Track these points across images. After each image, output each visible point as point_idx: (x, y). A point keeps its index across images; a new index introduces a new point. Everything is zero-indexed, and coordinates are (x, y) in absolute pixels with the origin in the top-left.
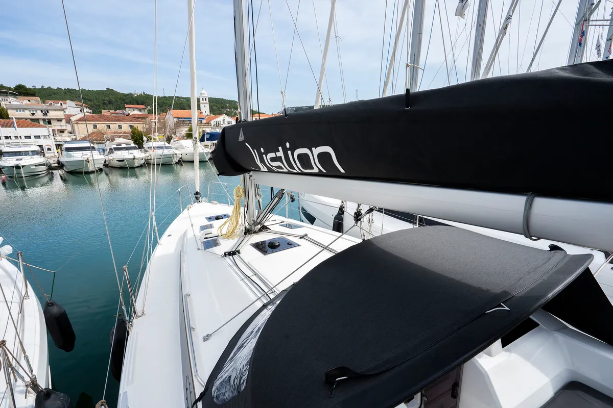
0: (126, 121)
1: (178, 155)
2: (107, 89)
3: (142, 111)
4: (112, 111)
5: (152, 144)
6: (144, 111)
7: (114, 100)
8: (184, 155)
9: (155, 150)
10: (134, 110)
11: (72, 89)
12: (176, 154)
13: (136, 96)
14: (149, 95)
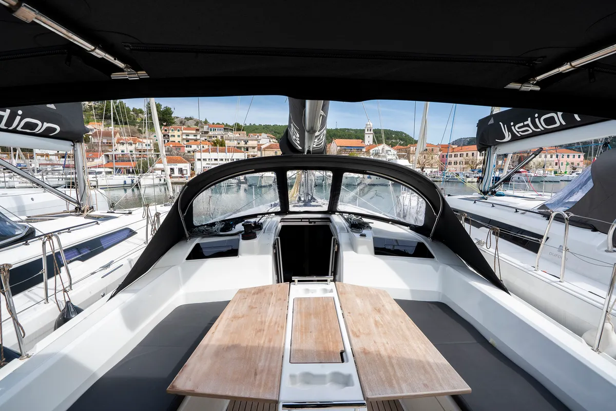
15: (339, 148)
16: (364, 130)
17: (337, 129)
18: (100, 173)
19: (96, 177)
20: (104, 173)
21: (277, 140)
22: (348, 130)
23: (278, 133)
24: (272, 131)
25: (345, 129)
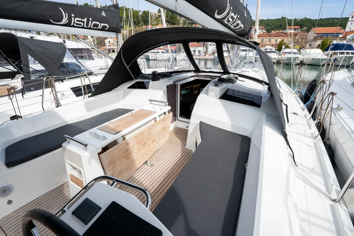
0: (281, 37)
1: (299, 59)
2: (282, 17)
3: (297, 30)
4: (277, 31)
5: (287, 50)
6: (298, 30)
7: (283, 24)
8: (305, 59)
9: (285, 54)
10: (291, 30)
11: (263, 20)
12: (298, 58)
13: (298, 20)
14: (308, 19)
15: (315, 35)
16: (348, 18)
17: (321, 19)
18: (158, 52)
19: (156, 55)
20: (160, 53)
21: (266, 30)
22: (333, 19)
23: (269, 26)
24: (265, 24)
25: (330, 19)
